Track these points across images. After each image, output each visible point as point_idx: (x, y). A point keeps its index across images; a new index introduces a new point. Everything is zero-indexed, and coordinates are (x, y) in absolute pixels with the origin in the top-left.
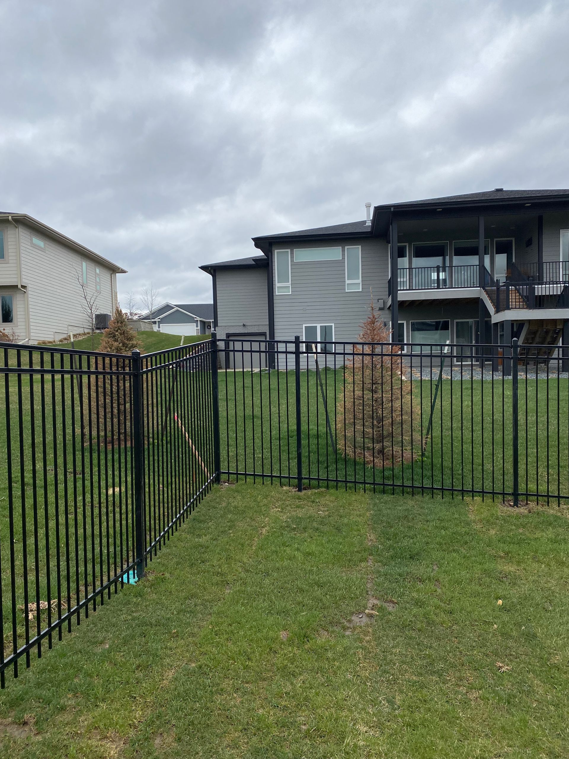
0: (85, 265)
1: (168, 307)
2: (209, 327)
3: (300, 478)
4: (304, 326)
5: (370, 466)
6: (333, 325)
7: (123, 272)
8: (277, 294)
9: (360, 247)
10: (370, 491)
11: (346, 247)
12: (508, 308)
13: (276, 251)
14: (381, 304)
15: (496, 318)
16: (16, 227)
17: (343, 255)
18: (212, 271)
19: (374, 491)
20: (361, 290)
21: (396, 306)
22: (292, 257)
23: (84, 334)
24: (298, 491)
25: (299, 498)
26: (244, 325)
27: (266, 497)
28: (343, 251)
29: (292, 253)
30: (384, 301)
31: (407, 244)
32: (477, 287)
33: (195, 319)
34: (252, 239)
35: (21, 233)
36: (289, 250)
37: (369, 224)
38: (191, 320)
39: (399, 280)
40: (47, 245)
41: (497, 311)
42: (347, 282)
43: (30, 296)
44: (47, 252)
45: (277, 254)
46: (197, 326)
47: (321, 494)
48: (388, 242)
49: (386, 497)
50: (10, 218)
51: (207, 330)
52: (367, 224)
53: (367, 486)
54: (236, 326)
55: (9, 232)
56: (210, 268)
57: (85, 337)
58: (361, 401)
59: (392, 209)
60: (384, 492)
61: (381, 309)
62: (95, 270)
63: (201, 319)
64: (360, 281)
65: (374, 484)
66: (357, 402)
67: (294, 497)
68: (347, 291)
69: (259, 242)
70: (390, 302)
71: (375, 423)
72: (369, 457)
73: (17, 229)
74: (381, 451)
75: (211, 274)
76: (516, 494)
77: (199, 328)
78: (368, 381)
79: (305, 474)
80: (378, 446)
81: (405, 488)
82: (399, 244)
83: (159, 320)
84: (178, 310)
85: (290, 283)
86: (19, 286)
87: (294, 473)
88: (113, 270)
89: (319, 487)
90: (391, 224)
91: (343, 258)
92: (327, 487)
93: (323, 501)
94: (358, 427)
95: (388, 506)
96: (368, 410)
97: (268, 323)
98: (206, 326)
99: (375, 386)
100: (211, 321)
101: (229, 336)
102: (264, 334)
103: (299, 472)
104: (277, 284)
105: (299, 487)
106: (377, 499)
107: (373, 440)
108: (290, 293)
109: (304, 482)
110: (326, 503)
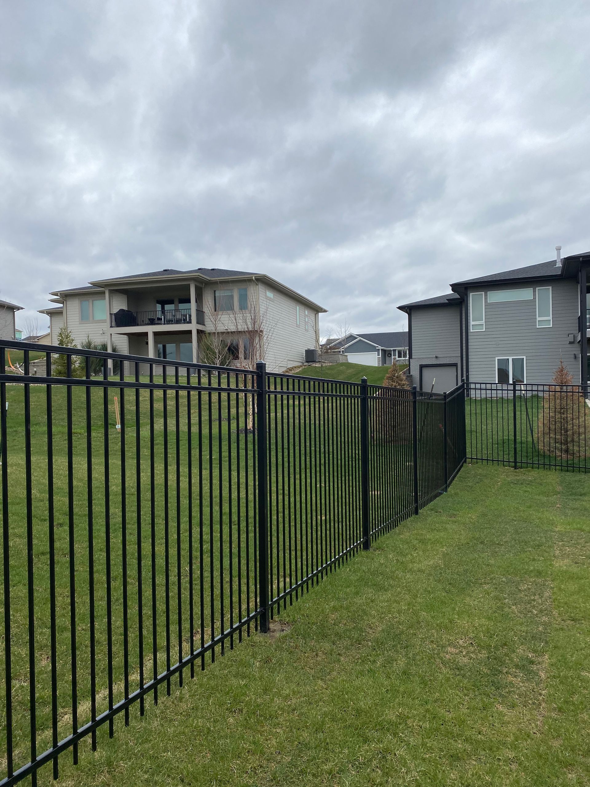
0: (298, 308)
1: (351, 337)
2: (389, 355)
3: (515, 462)
4: (497, 358)
5: (559, 458)
6: (525, 357)
7: (325, 311)
8: (472, 331)
9: (550, 288)
10: (559, 470)
11: (537, 289)
13: (471, 294)
14: (571, 338)
16: (257, 285)
17: (534, 295)
18: (408, 310)
19: (562, 470)
20: (551, 326)
21: (585, 342)
22: (486, 299)
23: (299, 367)
24: (515, 469)
25: (516, 472)
26: (436, 357)
27: (496, 470)
28: (534, 292)
29: (486, 295)
30: (574, 336)
33: (377, 348)
34: (450, 285)
35: (260, 289)
36: (483, 293)
37: (559, 265)
38: (373, 349)
39: (588, 322)
40: (276, 297)
42: (538, 319)
43: (264, 338)
44: (275, 302)
45: (472, 296)
46: (378, 355)
47: (529, 471)
48: (578, 283)
49: (568, 473)
50: (254, 278)
51: (387, 358)
52: (557, 266)
53: (557, 467)
54: (426, 358)
55: (252, 289)
56: (406, 308)
57: (301, 369)
58: (554, 419)
59: (581, 259)
60: (568, 471)
61: (571, 343)
62: (305, 312)
63: (382, 348)
64: (550, 318)
65: (561, 466)
66: (551, 419)
67: (513, 472)
68: (538, 327)
69: (454, 287)
70: (579, 338)
71: (563, 432)
72: (558, 453)
73: (257, 286)
74: (567, 451)
75: (407, 312)
77: (380, 356)
78: (558, 407)
79: (518, 460)
80: (564, 447)
81: (581, 469)
82: (588, 284)
83: (343, 350)
84: (360, 340)
85: (484, 321)
86: (260, 332)
87: (512, 460)
88: (316, 309)
89: (527, 467)
90: (580, 270)
91: (535, 298)
92: (533, 468)
93: (530, 474)
94: (551, 435)
95: (570, 477)
96: (558, 425)
97: (460, 355)
98: (386, 354)
99: (563, 410)
100: (392, 349)
101: (422, 367)
102: (455, 365)
103: (515, 459)
104: (472, 323)
105: (515, 467)
106: (563, 474)
107: (561, 443)
108: (484, 330)
109: (518, 464)
110: (532, 475)
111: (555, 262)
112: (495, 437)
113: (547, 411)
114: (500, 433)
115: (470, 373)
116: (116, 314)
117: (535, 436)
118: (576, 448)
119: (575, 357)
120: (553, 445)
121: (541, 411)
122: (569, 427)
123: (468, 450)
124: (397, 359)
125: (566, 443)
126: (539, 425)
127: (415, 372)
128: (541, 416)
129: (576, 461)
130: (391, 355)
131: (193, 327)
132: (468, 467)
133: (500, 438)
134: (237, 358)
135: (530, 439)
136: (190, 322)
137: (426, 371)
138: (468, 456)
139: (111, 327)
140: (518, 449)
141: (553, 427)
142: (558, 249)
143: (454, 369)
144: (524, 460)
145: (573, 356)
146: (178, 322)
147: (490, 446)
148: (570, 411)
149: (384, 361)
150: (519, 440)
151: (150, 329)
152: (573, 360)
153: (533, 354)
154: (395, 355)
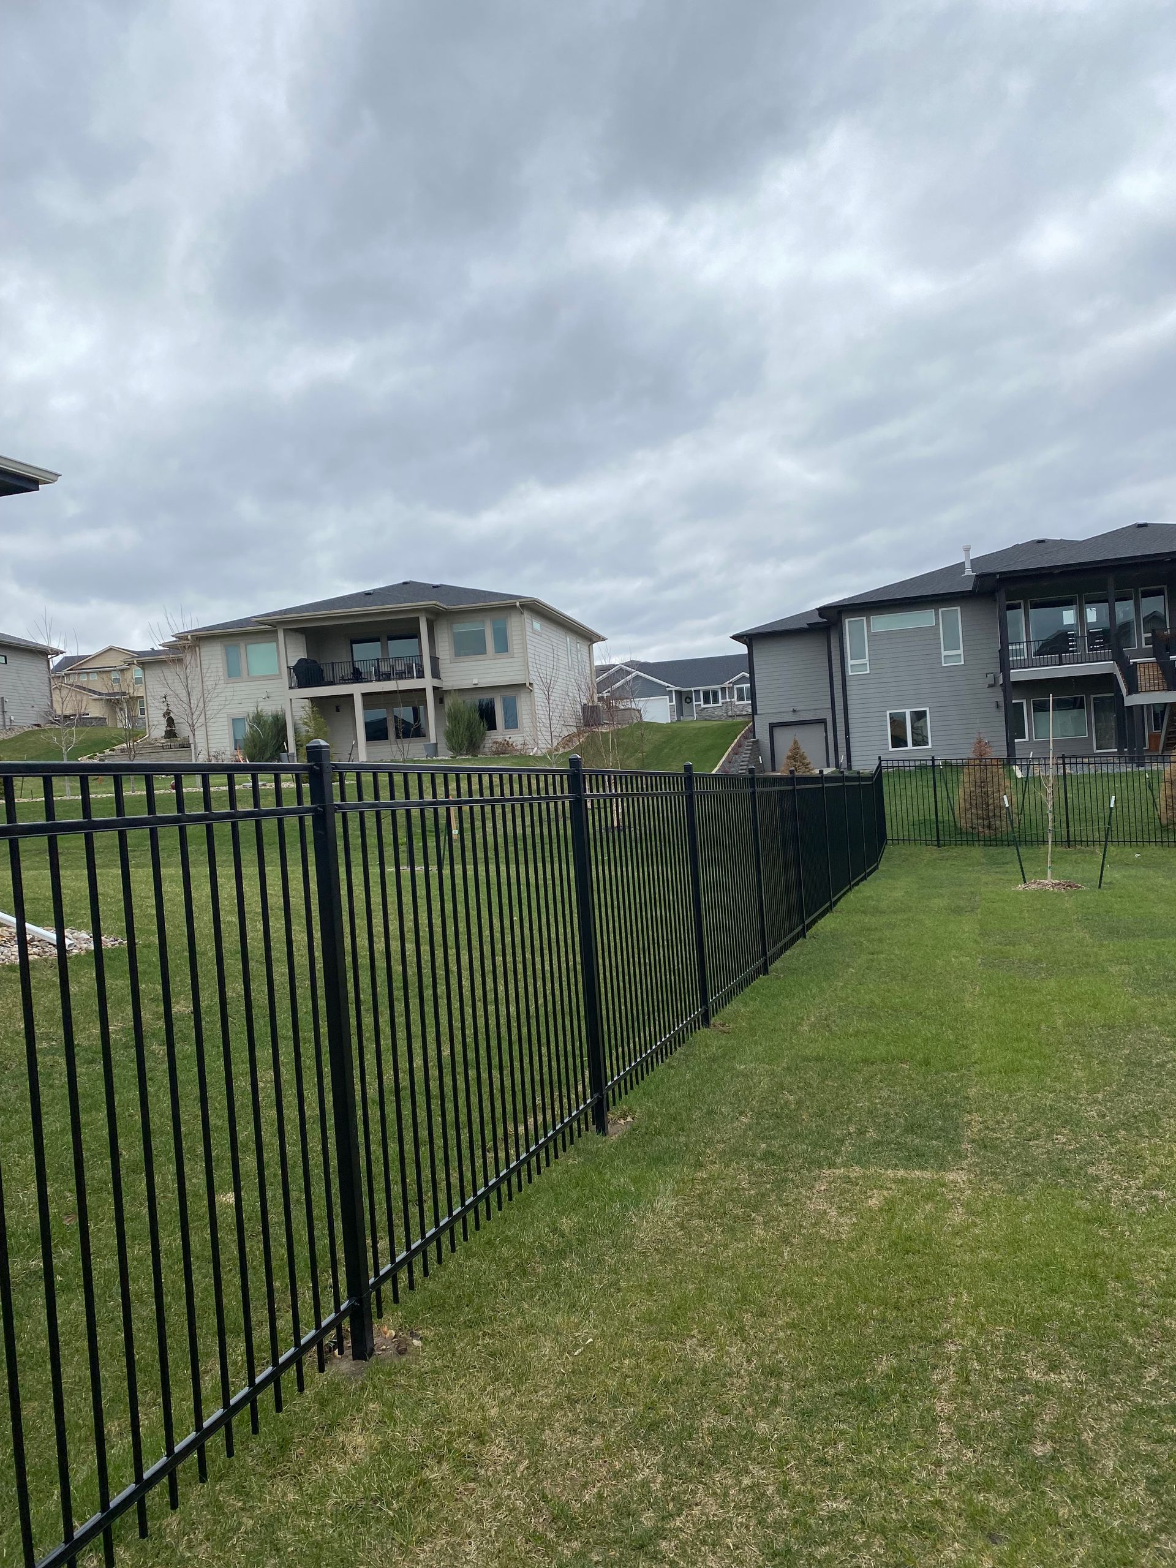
0: (570, 640)
1: (622, 672)
2: (688, 700)
3: (938, 840)
4: (888, 713)
5: (982, 834)
6: (927, 709)
8: (850, 674)
9: (959, 608)
10: (982, 845)
11: (940, 610)
12: (1137, 692)
13: (847, 621)
14: (990, 679)
15: (1130, 700)
16: (522, 613)
17: (937, 619)
18: (749, 640)
19: (985, 845)
20: (962, 663)
21: (1010, 685)
22: (869, 626)
25: (939, 850)
26: (794, 711)
28: (937, 614)
29: (868, 622)
30: (993, 677)
31: (1022, 602)
32: (1109, 660)
33: (668, 689)
34: (815, 607)
35: (526, 620)
36: (864, 618)
37: (969, 572)
38: (661, 691)
39: (1011, 659)
40: (542, 627)
41: (1129, 693)
42: (944, 653)
43: (536, 695)
44: (543, 635)
45: (848, 623)
46: (671, 701)
47: (952, 848)
48: (995, 600)
49: (991, 848)
50: (518, 604)
51: (685, 705)
52: (966, 573)
53: (980, 843)
54: (779, 713)
55: (515, 620)
56: (746, 637)
58: (975, 794)
59: (998, 576)
60: (991, 845)
61: (990, 686)
62: (577, 646)
63: (677, 688)
64: (961, 652)
65: (984, 841)
68: (943, 665)
69: (826, 613)
70: (1001, 682)
71: (984, 806)
72: (981, 830)
73: (522, 616)
74: (989, 827)
75: (745, 642)
76: (1068, 841)
77: (674, 703)
79: (941, 838)
80: (986, 823)
81: (1003, 842)
84: (638, 676)
85: (867, 659)
86: (528, 685)
87: (935, 838)
88: (591, 639)
89: (950, 845)
90: (998, 590)
91: (937, 624)
92: (955, 845)
94: (973, 811)
95: (993, 850)
96: (979, 800)
97: (830, 705)
98: (683, 699)
99: (984, 783)
100: (693, 689)
101: (773, 726)
102: (823, 722)
103: (938, 837)
104: (850, 662)
105: (938, 846)
106: (986, 848)
107: (983, 819)
108: (868, 672)
109: (941, 842)
110: (955, 851)
111: (962, 565)
112: (911, 818)
113: (967, 785)
114: (916, 815)
115: (851, 735)
116: (295, 668)
117: (957, 812)
118: (998, 823)
119: (998, 706)
120: (975, 821)
121: (961, 787)
122: (991, 801)
123: (888, 832)
124: (703, 706)
125: (988, 817)
126: (959, 802)
127: (763, 735)
128: (961, 790)
129: (999, 836)
130: (691, 699)
131: (427, 683)
132: (889, 849)
133: (916, 819)
134: (492, 726)
135: (951, 818)
136: (421, 675)
137: (777, 732)
138: (889, 837)
139: (291, 688)
140: (941, 828)
141: (974, 802)
142: (967, 550)
143: (821, 727)
144: (947, 838)
145: (994, 705)
146: (401, 676)
147: (906, 827)
148: (990, 785)
149: (680, 713)
150: (940, 818)
151: (357, 690)
152: (995, 709)
153: (939, 704)
154: (698, 700)
